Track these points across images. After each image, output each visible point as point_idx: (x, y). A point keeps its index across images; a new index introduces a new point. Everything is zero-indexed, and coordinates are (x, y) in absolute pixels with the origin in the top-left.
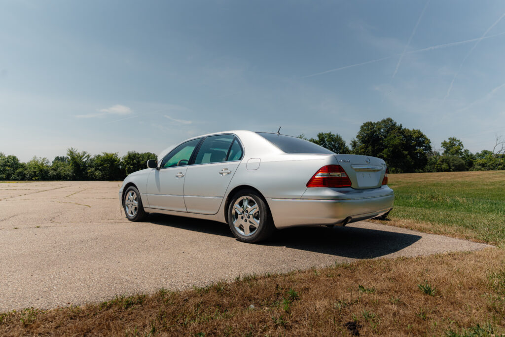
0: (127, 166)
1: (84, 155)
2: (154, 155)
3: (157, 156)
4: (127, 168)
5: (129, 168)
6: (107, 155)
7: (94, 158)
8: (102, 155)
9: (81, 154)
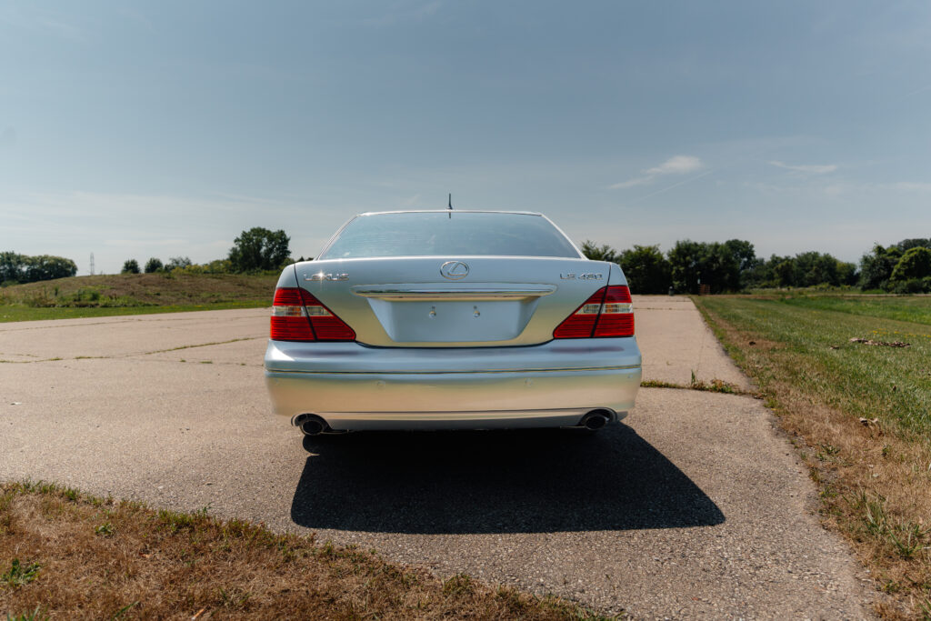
0: (675, 268)
1: (605, 251)
2: (747, 243)
3: (752, 246)
4: (674, 272)
5: (678, 271)
6: (640, 249)
7: (621, 256)
8: (633, 250)
9: (600, 250)
